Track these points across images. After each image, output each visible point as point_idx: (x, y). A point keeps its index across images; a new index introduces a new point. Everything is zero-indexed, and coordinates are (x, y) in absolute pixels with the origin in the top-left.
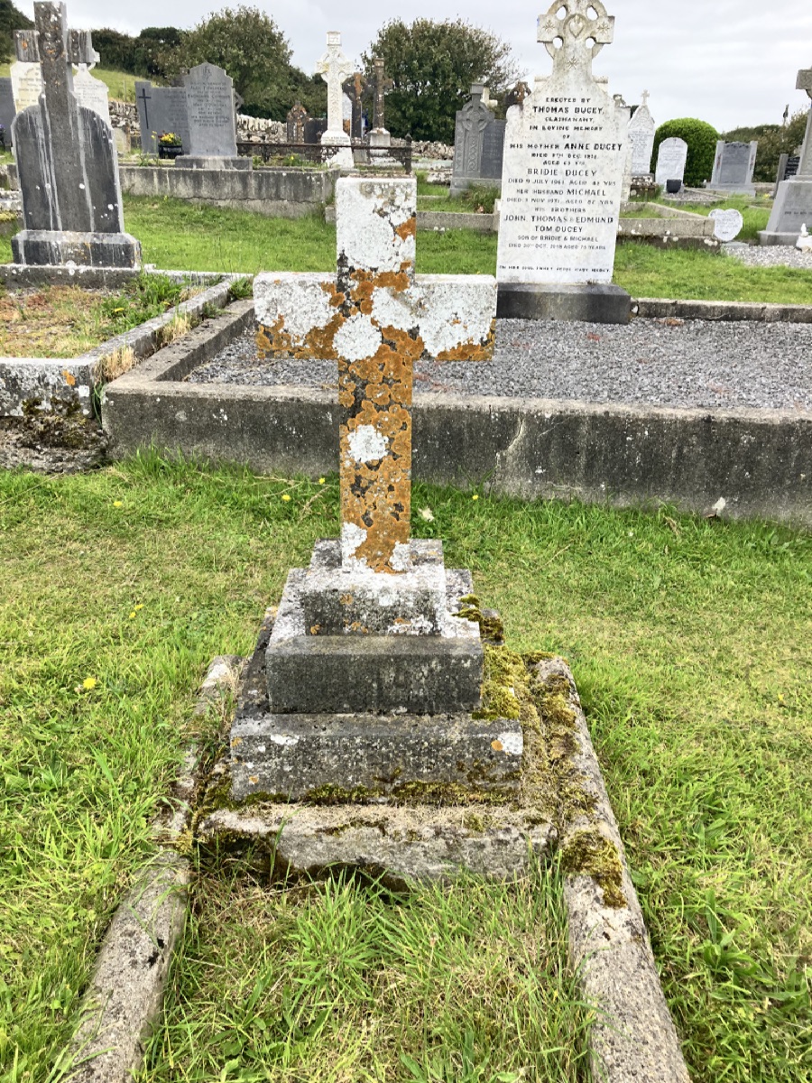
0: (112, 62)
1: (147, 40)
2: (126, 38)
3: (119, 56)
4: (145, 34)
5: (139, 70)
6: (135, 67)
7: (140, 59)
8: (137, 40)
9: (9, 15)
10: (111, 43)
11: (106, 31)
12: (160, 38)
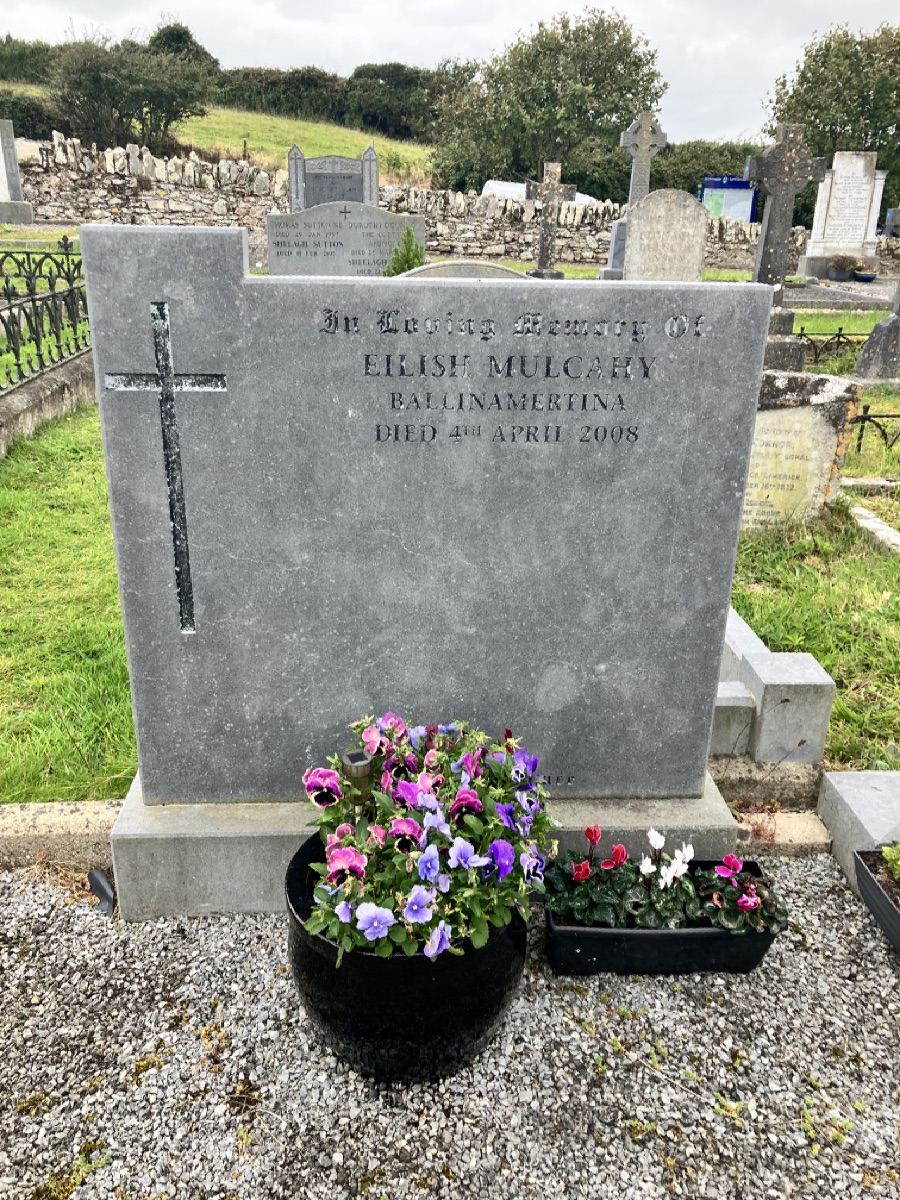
0: (316, 111)
1: (362, 81)
2: (334, 78)
3: (326, 102)
4: (363, 73)
5: (351, 120)
6: (347, 116)
7: (354, 106)
8: (350, 82)
10: (316, 85)
12: (378, 77)
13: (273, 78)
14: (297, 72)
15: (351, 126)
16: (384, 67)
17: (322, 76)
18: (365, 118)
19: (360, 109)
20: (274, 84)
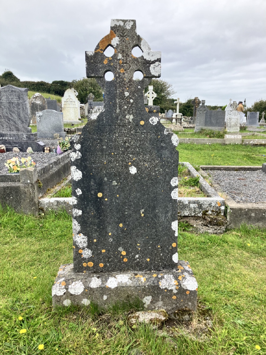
0: (43, 90)
1: (54, 84)
2: (48, 84)
3: (46, 89)
4: (54, 82)
5: (52, 92)
6: (51, 92)
7: (52, 90)
8: (51, 84)
9: (12, 77)
10: (43, 85)
11: (42, 82)
12: (58, 83)
13: (33, 83)
14: (39, 82)
15: (52, 94)
16: (59, 81)
17: (45, 83)
18: (55, 92)
19: (54, 90)
20: (33, 85)
